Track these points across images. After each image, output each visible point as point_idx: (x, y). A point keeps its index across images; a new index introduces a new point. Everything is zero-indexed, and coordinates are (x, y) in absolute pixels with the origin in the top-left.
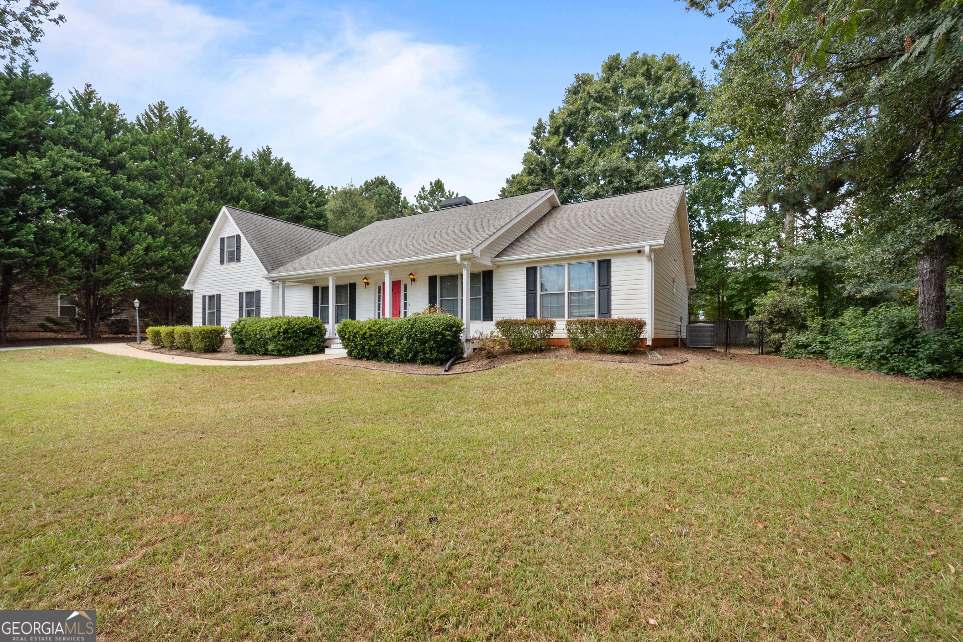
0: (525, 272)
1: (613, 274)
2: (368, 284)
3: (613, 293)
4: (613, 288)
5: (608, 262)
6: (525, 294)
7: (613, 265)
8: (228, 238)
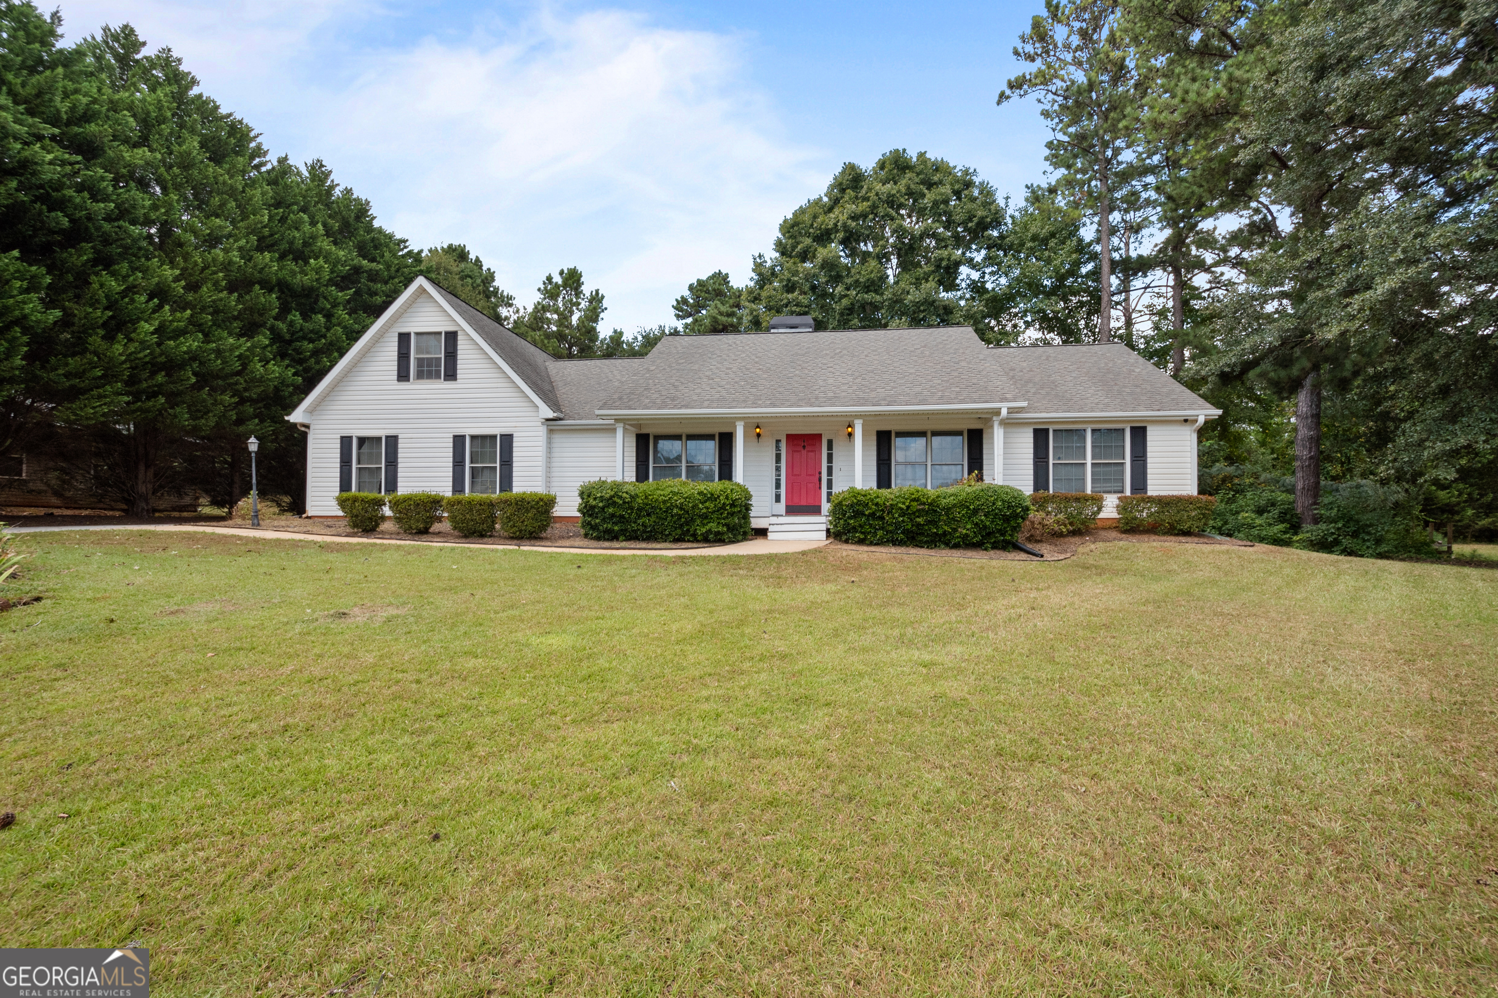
0: (1032, 435)
1: (1149, 444)
2: (759, 435)
3: (1149, 466)
4: (1149, 460)
5: (1144, 429)
6: (1031, 462)
7: (1149, 433)
8: (417, 334)
